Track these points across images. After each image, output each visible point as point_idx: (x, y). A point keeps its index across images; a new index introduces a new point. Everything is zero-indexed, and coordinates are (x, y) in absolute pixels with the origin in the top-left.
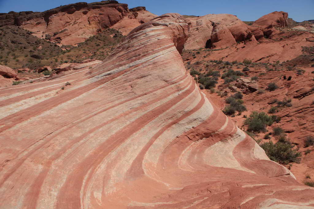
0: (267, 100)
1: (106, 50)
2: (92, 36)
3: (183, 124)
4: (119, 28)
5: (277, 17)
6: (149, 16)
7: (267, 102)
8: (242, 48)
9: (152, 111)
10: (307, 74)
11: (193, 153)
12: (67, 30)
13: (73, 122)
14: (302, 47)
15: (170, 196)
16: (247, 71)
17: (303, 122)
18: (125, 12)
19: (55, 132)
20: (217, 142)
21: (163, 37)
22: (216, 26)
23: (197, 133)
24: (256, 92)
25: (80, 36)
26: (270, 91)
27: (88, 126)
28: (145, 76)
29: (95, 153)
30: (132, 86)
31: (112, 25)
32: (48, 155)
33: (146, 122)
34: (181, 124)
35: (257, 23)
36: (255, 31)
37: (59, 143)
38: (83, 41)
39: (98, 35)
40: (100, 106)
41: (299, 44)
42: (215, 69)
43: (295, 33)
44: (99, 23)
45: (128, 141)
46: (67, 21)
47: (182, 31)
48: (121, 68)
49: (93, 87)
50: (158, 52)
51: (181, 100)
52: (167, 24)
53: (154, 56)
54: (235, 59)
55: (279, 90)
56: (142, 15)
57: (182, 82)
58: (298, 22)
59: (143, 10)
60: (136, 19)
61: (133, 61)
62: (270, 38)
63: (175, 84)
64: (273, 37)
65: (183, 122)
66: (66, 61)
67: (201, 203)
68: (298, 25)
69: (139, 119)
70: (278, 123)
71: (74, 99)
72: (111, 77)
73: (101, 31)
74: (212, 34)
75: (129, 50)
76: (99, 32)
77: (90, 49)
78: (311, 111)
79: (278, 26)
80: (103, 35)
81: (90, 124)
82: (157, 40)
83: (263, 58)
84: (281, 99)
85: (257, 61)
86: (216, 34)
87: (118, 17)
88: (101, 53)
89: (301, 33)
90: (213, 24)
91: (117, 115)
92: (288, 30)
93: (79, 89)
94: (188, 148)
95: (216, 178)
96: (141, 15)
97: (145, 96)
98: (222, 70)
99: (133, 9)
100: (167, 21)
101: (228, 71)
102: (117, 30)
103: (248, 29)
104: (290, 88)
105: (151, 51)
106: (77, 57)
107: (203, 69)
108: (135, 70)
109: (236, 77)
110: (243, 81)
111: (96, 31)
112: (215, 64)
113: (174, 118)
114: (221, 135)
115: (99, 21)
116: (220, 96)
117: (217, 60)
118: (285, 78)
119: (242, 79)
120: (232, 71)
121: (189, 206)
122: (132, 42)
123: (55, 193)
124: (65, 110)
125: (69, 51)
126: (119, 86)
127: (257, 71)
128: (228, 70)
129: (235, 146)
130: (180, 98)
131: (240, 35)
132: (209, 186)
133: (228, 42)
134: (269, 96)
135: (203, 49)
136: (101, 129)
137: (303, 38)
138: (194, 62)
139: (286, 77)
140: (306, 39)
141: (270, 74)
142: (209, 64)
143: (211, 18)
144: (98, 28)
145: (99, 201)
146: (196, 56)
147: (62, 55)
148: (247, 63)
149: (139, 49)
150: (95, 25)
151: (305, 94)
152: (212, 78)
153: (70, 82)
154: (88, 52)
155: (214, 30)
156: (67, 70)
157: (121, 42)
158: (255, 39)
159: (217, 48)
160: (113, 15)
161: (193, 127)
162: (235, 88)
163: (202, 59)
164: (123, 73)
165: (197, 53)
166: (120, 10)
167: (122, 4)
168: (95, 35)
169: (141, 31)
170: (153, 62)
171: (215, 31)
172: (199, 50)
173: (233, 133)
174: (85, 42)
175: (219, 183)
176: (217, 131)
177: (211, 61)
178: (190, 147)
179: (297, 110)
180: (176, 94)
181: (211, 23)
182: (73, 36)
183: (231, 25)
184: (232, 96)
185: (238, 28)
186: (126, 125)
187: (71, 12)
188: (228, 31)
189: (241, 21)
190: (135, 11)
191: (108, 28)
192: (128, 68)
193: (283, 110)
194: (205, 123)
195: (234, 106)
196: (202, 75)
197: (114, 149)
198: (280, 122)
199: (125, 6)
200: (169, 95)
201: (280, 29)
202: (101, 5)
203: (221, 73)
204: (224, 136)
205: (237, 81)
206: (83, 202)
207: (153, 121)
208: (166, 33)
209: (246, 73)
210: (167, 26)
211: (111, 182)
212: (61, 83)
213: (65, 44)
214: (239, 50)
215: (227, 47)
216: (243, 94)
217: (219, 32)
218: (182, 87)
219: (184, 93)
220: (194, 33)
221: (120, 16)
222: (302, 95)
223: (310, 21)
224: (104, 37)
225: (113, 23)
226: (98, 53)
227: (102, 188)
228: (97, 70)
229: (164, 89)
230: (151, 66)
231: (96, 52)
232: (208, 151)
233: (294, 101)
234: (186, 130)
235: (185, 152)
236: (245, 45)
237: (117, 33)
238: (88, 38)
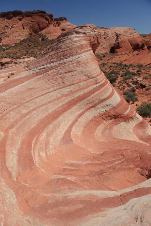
1: (35, 50)
2: (26, 38)
3: (99, 108)
4: (46, 33)
6: (69, 25)
8: (137, 55)
9: (78, 97)
11: (105, 129)
12: (6, 32)
13: (21, 102)
15: (94, 158)
16: (139, 72)
18: (51, 21)
19: (9, 109)
20: (122, 122)
21: (84, 42)
22: (119, 36)
23: (108, 115)
24: (146, 88)
25: (16, 38)
27: (32, 106)
28: (72, 72)
29: (38, 125)
30: (62, 78)
31: (41, 30)
32: (6, 125)
33: (73, 105)
34: (97, 108)
35: (150, 36)
36: (147, 42)
37: (13, 116)
38: (19, 42)
39: (30, 38)
40: (39, 92)
42: (117, 69)
44: (31, 28)
45: (61, 118)
46: (6, 25)
47: (96, 39)
48: (52, 64)
49: (32, 77)
50: (80, 53)
51: (98, 90)
52: (86, 32)
53: (78, 56)
54: (131, 63)
56: (64, 24)
57: (99, 77)
59: (65, 20)
60: (59, 27)
61: (62, 60)
63: (94, 79)
65: (99, 107)
66: (6, 57)
67: (120, 163)
69: (68, 102)
71: (19, 85)
72: (45, 70)
73: (32, 35)
74: (115, 42)
75: (58, 51)
76: (31, 36)
77: (24, 48)
80: (33, 38)
81: (33, 104)
82: (79, 44)
85: (147, 65)
86: (118, 42)
87: (45, 25)
88: (32, 52)
90: (117, 35)
91: (52, 98)
93: (21, 78)
94: (102, 125)
95: (124, 147)
96: (63, 24)
97: (72, 86)
98: (121, 70)
99: (57, 19)
100: (86, 30)
102: (45, 35)
103: (143, 40)
105: (75, 53)
106: (14, 54)
107: (107, 69)
108: (63, 66)
109: (132, 76)
110: (137, 79)
111: (29, 35)
112: (117, 65)
113: (93, 103)
114: (125, 117)
115: (31, 26)
116: (119, 90)
117: (118, 62)
119: (136, 78)
120: (129, 72)
121: (111, 165)
122: (60, 45)
123: (15, 152)
124: (14, 93)
125: (8, 49)
126: (52, 78)
127: (147, 73)
128: (126, 70)
129: (134, 125)
130: (97, 89)
131: (136, 45)
132: (121, 152)
133: (127, 49)
135: (108, 53)
136: (41, 108)
138: (101, 63)
142: (112, 65)
143: (115, 30)
144: (30, 32)
145: (44, 159)
146: (102, 58)
147: (2, 52)
148: (140, 66)
149: (66, 51)
150: (28, 30)
152: (114, 76)
153: (13, 72)
154: (22, 51)
155: (117, 39)
156: (10, 64)
157: (50, 45)
158: (147, 49)
159: (118, 54)
160: (41, 23)
161: (106, 111)
162: (131, 84)
163: (107, 61)
164: (54, 68)
165: (103, 56)
166: (47, 20)
167: (49, 14)
169: (67, 37)
170: (77, 61)
172: (105, 54)
175: (129, 150)
176: (122, 114)
177: (114, 63)
178: (103, 125)
180: (95, 86)
181: (115, 34)
182: (11, 37)
183: (130, 36)
184: (128, 90)
185: (136, 39)
186: (58, 106)
187: (9, 18)
188: (127, 41)
189: (138, 33)
191: (37, 33)
192: (58, 64)
194: (114, 108)
195: (130, 97)
196: (107, 73)
197: (51, 123)
199: (51, 16)
200: (89, 86)
202: (33, 14)
203: (121, 72)
204: (127, 118)
205: (133, 79)
206: (34, 159)
207: (78, 104)
208: (85, 40)
209: (139, 73)
210: (86, 34)
211: (51, 146)
212: (7, 73)
213: (5, 44)
214: (134, 56)
215: (125, 54)
216: (136, 89)
217: (121, 42)
218: (99, 81)
219: (100, 86)
220: (102, 41)
221: (47, 24)
224: (34, 40)
225: (41, 29)
226: (30, 52)
227: (45, 150)
228: (32, 65)
229: (86, 82)
230: (75, 64)
231: (28, 51)
232: (115, 128)
234: (101, 112)
235: (100, 128)
236: (139, 53)
237: (44, 38)
238: (23, 40)
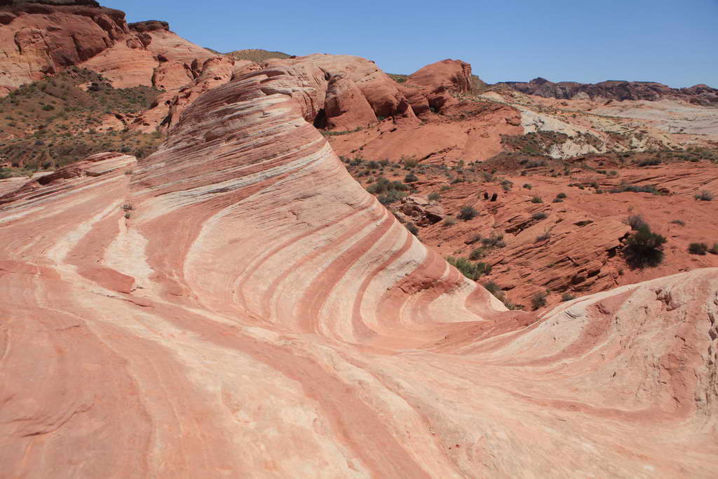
0: (463, 236)
1: (71, 123)
2: (29, 82)
3: (394, 270)
4: (102, 68)
5: (452, 71)
6: (178, 46)
7: (464, 241)
8: (392, 131)
9: (348, 252)
10: (517, 189)
11: (415, 310)
14: (500, 135)
16: (413, 181)
17: (527, 271)
18: (117, 30)
20: (441, 294)
22: (335, 81)
23: (412, 283)
24: (441, 222)
26: (465, 221)
28: (311, 196)
30: (295, 213)
31: (84, 59)
33: (345, 268)
34: (390, 270)
35: (415, 80)
36: (412, 96)
38: (3, 94)
39: (44, 82)
40: (260, 245)
41: (495, 128)
43: (487, 106)
44: (48, 51)
45: (333, 295)
48: (246, 180)
50: (310, 151)
51: (382, 234)
52: (290, 90)
53: (307, 159)
54: (381, 155)
55: (480, 218)
56: (161, 41)
57: (374, 206)
58: (488, 83)
59: (163, 30)
60: (145, 49)
61: (269, 168)
62: (442, 112)
63: (366, 210)
64: (448, 110)
65: (393, 267)
68: (490, 90)
70: (487, 275)
72: (233, 195)
73: (52, 72)
74: (326, 97)
76: (49, 74)
77: (26, 116)
78: (536, 254)
79: (455, 88)
80: (59, 82)
81: (268, 273)
82: (295, 127)
83: (432, 154)
84: (486, 234)
86: (335, 98)
87: (97, 42)
89: (497, 108)
90: (328, 77)
91: (299, 258)
92: (473, 100)
94: (405, 304)
96: (158, 42)
97: (327, 228)
98: (363, 178)
99: (138, 24)
100: (286, 84)
101: (377, 180)
102: (99, 73)
103: (399, 91)
104: (498, 214)
105: (296, 150)
108: (281, 185)
110: (415, 201)
111: (41, 71)
113: (379, 261)
114: (445, 283)
115: (47, 45)
118: (486, 196)
119: (411, 197)
120: (386, 182)
126: (266, 213)
127: (432, 181)
128: (377, 178)
130: (380, 231)
131: (385, 103)
133: (361, 116)
134: (465, 229)
136: (287, 280)
137: (501, 118)
139: (489, 196)
140: (507, 120)
141: (460, 188)
143: (321, 62)
144: (45, 64)
148: (410, 165)
149: (267, 144)
150: (37, 55)
151: (523, 226)
154: (20, 124)
155: (330, 89)
156: (73, 177)
158: (414, 114)
159: (338, 130)
160: (85, 35)
161: (406, 275)
162: (401, 214)
166: (104, 25)
167: (109, 9)
168: (35, 81)
169: (247, 103)
170: (312, 171)
171: (334, 93)
173: (460, 281)
174: (7, 97)
176: (439, 279)
178: (408, 303)
179: (514, 253)
180: (373, 226)
181: (323, 73)
183: (364, 80)
185: (379, 88)
186: (317, 273)
188: (359, 93)
189: (384, 71)
190: (146, 30)
191: (72, 67)
192: (263, 179)
193: (492, 253)
194: (421, 267)
197: (322, 306)
198: (491, 273)
199: (118, 16)
200: (363, 227)
201: (458, 96)
202: (51, 6)
204: (450, 286)
205: (403, 202)
207: (353, 266)
208: (295, 111)
209: (412, 185)
210: (290, 95)
214: (384, 136)
215: (359, 129)
216: (418, 227)
217: (341, 96)
218: (378, 215)
219: (384, 224)
221: (104, 39)
222: (519, 227)
223: (508, 83)
224: (62, 89)
225: (85, 55)
226: (51, 127)
229: (352, 217)
230: (311, 179)
231: (46, 126)
232: (432, 307)
233: (508, 238)
234: (397, 278)
235: (404, 310)
236: (396, 126)
237: (98, 82)
238: (18, 87)
